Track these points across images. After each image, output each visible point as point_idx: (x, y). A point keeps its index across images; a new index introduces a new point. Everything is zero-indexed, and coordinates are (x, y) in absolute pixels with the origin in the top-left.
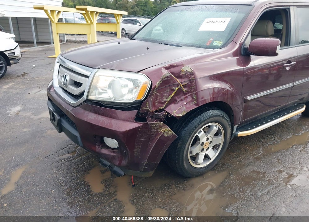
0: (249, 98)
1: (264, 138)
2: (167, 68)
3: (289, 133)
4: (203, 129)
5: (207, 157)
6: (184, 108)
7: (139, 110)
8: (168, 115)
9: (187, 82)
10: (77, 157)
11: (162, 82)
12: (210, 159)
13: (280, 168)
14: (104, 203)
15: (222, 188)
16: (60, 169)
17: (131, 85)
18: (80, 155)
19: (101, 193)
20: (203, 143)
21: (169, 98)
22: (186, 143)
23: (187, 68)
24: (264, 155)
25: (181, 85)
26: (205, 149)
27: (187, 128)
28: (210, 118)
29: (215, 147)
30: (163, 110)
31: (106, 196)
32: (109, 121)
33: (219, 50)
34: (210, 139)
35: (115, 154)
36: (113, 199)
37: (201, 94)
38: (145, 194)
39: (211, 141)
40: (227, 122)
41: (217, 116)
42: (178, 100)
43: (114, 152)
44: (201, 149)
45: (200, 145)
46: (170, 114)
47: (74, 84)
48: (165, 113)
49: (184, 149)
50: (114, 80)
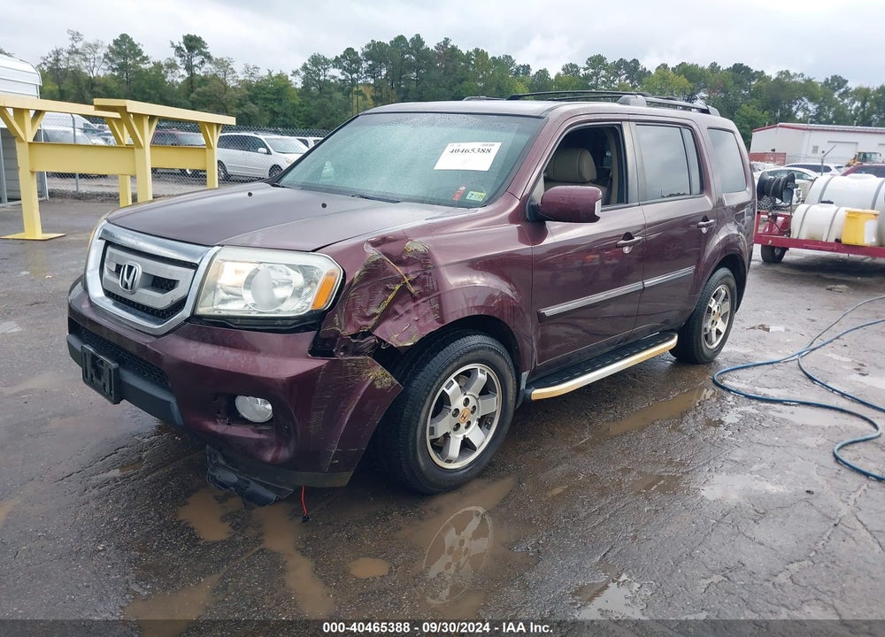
0: (549, 311)
1: (592, 410)
2: (375, 244)
3: (647, 397)
4: (457, 378)
5: (467, 445)
6: (415, 328)
7: (319, 331)
8: (379, 345)
9: (419, 274)
10: (149, 472)
11: (365, 272)
12: (474, 448)
13: (625, 464)
14: (237, 558)
15: (503, 510)
16: (107, 501)
17: (298, 279)
18: (156, 469)
19: (225, 541)
20: (457, 410)
21: (382, 308)
22: (422, 406)
23: (417, 245)
24: (592, 443)
25: (407, 280)
26: (463, 425)
27: (422, 374)
28: (469, 352)
29: (484, 422)
30: (369, 333)
31: (237, 546)
32: (251, 359)
33: (481, 210)
34: (472, 402)
35: (262, 436)
36: (257, 549)
37: (448, 300)
38: (331, 534)
39: (474, 407)
40: (505, 364)
41: (483, 348)
42: (401, 311)
43: (260, 432)
44: (454, 425)
45: (450, 414)
46: (385, 342)
47: (152, 285)
48: (373, 341)
49: (418, 422)
50: (257, 270)
